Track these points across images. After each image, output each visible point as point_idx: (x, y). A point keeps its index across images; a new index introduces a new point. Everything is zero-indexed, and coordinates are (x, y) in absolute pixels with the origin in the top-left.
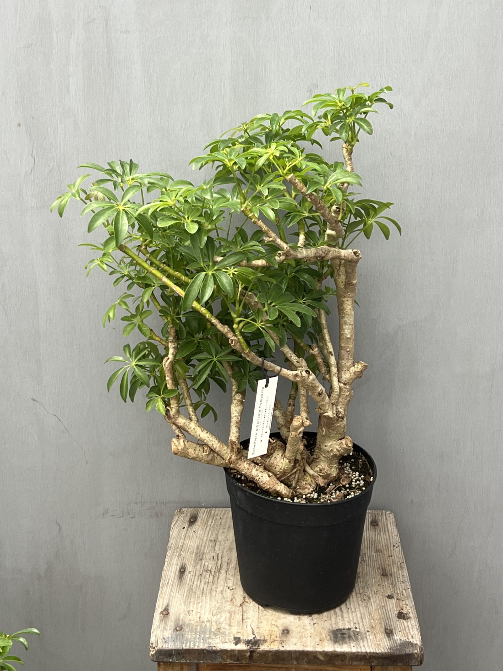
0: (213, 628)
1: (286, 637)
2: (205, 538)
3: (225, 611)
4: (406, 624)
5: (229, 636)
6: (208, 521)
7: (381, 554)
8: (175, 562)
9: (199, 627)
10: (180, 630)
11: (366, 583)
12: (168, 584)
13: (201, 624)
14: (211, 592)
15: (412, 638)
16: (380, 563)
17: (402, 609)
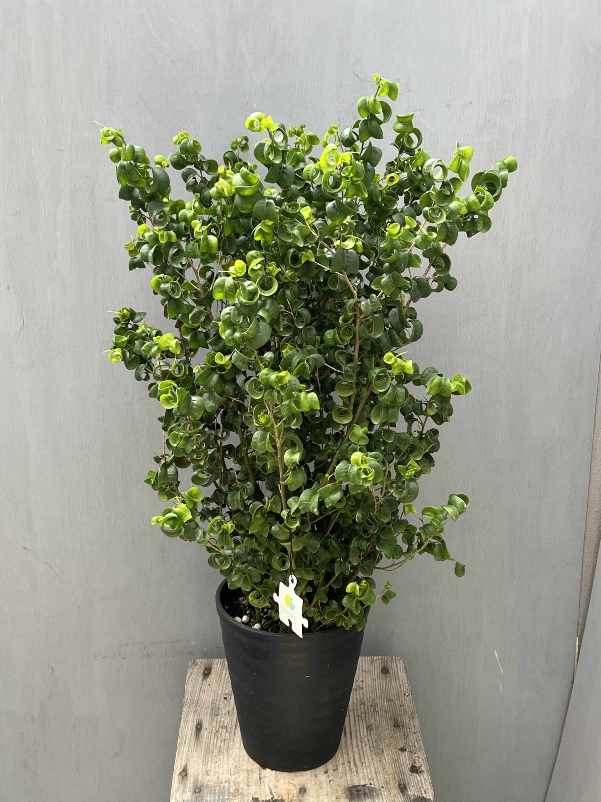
0: (231, 788)
1: (303, 796)
2: (220, 692)
3: (243, 770)
4: (418, 778)
5: (248, 797)
6: (222, 674)
7: (392, 703)
8: (191, 718)
9: (218, 788)
10: (199, 792)
11: (379, 735)
12: (185, 742)
13: (219, 784)
14: (228, 751)
15: (426, 793)
16: (392, 714)
17: (415, 763)
